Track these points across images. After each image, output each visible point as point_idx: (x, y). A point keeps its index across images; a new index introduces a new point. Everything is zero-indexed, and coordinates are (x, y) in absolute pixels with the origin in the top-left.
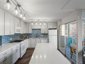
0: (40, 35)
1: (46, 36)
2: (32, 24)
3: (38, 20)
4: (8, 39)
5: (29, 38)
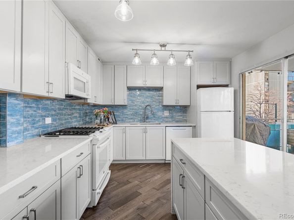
0: (160, 114)
1: (181, 117)
2: (137, 61)
3: (161, 46)
4: (37, 119)
5: (116, 123)
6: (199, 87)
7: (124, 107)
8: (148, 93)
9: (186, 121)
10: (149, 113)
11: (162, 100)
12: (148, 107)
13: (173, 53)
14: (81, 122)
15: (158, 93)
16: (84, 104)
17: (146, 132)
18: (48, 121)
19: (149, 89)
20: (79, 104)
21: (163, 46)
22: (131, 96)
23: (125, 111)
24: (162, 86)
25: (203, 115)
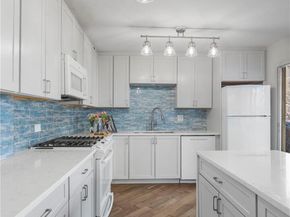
0: (172, 119)
1: (199, 124)
2: (146, 50)
3: (178, 31)
4: (26, 126)
5: (116, 131)
6: (224, 84)
7: (124, 110)
8: (156, 92)
9: (206, 129)
10: (157, 118)
11: (175, 101)
12: (157, 111)
13: (194, 40)
14: (72, 130)
15: (169, 92)
16: (75, 107)
17: (155, 143)
18: (38, 128)
19: (158, 87)
20: (70, 107)
21: (181, 31)
22: (135, 97)
23: (126, 115)
24: (175, 83)
25: (230, 120)
